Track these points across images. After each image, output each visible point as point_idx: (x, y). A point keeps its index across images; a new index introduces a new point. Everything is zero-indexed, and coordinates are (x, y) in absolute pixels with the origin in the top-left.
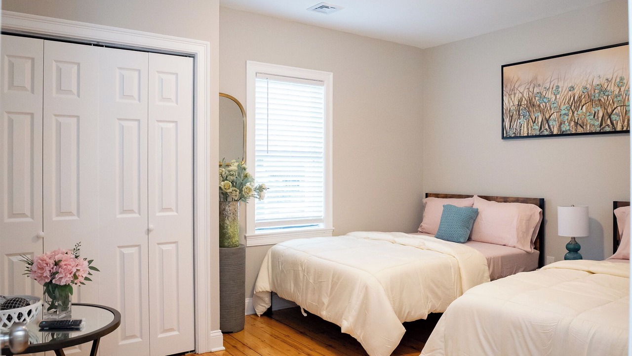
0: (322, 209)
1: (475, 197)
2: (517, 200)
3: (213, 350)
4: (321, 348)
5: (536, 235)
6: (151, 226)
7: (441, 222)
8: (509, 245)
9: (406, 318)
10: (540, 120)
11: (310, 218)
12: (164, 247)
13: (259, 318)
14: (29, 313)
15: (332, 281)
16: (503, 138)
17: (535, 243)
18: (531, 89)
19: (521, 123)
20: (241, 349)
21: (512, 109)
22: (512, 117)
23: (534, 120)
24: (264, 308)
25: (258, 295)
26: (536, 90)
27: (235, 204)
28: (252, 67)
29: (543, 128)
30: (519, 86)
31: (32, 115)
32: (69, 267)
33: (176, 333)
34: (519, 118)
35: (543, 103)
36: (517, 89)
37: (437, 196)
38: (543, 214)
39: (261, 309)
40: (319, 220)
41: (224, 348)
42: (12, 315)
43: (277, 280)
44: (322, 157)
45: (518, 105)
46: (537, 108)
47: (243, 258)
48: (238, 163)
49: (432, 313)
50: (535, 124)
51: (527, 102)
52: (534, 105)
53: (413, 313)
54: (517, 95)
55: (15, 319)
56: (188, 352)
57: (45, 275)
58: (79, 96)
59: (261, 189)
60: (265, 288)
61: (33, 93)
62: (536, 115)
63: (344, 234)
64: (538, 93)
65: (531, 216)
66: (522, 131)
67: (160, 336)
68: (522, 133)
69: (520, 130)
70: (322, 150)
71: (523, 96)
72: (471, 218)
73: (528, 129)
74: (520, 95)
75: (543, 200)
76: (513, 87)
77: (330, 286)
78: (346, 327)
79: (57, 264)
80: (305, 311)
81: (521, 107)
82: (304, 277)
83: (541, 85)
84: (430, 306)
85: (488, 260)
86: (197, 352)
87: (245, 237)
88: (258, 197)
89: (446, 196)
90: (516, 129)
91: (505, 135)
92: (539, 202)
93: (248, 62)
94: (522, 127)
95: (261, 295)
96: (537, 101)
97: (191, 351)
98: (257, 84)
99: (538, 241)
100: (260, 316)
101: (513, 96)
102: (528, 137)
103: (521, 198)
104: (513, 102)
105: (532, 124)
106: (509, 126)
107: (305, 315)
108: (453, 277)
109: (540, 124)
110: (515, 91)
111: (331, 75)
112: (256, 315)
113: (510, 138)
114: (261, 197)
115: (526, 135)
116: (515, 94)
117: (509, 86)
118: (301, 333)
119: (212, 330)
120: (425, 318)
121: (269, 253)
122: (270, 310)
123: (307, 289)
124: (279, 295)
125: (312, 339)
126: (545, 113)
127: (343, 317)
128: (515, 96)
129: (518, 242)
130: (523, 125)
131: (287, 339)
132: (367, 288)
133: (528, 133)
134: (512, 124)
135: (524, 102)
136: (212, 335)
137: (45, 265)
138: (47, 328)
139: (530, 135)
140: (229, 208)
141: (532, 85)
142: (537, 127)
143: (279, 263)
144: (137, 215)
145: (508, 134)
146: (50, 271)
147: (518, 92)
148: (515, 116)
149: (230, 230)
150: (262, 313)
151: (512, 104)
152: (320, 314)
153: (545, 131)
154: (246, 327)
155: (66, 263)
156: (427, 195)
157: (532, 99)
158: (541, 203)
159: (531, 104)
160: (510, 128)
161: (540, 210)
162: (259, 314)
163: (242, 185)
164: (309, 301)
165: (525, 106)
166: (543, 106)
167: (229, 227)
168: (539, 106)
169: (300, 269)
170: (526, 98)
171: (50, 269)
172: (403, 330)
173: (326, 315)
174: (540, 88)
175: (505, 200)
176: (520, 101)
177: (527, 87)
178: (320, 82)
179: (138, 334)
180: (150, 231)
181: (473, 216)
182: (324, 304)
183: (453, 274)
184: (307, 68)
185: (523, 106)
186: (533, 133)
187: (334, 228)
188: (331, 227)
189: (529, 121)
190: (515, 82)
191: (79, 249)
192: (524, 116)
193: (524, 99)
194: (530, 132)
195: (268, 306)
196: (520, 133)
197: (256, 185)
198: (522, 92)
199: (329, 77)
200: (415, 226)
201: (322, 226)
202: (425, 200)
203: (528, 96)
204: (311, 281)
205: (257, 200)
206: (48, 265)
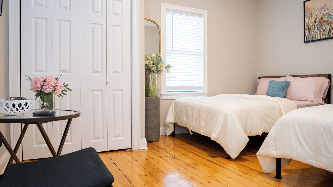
0: (202, 82)
1: (288, 76)
2: (313, 76)
3: (141, 148)
4: (200, 150)
5: (326, 95)
6: (108, 80)
7: (268, 90)
8: (309, 100)
9: (249, 133)
10: (328, 29)
11: (195, 87)
12: (115, 92)
13: (168, 137)
14: (26, 104)
15: (207, 113)
16: (305, 42)
17: (325, 100)
18: (322, 12)
19: (316, 32)
20: (157, 149)
21: (310, 25)
22: (310, 29)
23: (324, 30)
24: (170, 132)
25: (167, 124)
26: (326, 12)
27: (154, 74)
28: (164, 6)
29: (330, 33)
30: (314, 12)
31: (46, 19)
32: (51, 83)
33: (122, 138)
34: (315, 30)
35: (330, 19)
36: (314, 13)
37: (265, 77)
38: (330, 83)
39: (169, 132)
40: (200, 88)
41: (147, 148)
42: (15, 104)
43: (177, 116)
44: (202, 55)
45: (314, 22)
46: (326, 22)
47: (159, 103)
48: (156, 54)
49: (264, 132)
50: (325, 32)
51: (320, 20)
52: (324, 21)
53: (253, 132)
54: (313, 17)
55: (17, 106)
56: (128, 149)
57: (37, 86)
58: (70, 10)
59: (168, 67)
60: (171, 121)
61: (47, 8)
62: (326, 27)
63: (214, 96)
64: (327, 13)
65: (323, 84)
66: (316, 37)
67: (113, 139)
68: (316, 38)
69: (316, 36)
70: (202, 51)
71: (317, 16)
72: (286, 86)
73: (320, 35)
74: (316, 16)
75: (330, 75)
76: (311, 13)
77: (205, 116)
78: (213, 137)
79: (45, 81)
80: (192, 132)
81: (316, 23)
82: (191, 113)
83: (329, 9)
84: (263, 128)
85: (297, 106)
86: (133, 149)
87: (161, 95)
88: (166, 71)
89: (270, 77)
90: (312, 36)
91: (306, 40)
92: (327, 76)
93: (162, 3)
94: (317, 34)
95: (169, 125)
96: (326, 18)
97: (130, 149)
98: (167, 15)
99: (327, 98)
100: (168, 136)
101: (311, 17)
102: (321, 40)
103: (316, 75)
104: (311, 21)
105: (323, 32)
106: (308, 35)
107: (192, 134)
108: (277, 113)
109: (328, 31)
110: (312, 15)
111: (206, 12)
112: (166, 135)
113: (309, 41)
114: (168, 72)
115: (319, 38)
116: (312, 16)
117: (308, 13)
118: (189, 143)
119: (141, 138)
120: (260, 135)
121: (173, 103)
122: (173, 133)
123: (192, 119)
124: (178, 124)
125: (195, 146)
126: (331, 25)
127: (212, 132)
128: (312, 18)
129: (315, 98)
130: (317, 33)
131: (182, 146)
132: (226, 115)
133: (320, 38)
134: (310, 34)
135: (318, 20)
136: (141, 141)
137: (38, 81)
138: (37, 115)
139: (321, 38)
140: (151, 76)
141: (323, 9)
142: (326, 33)
143: (178, 108)
144: (101, 74)
145: (308, 39)
146: (40, 84)
147: (314, 15)
148: (312, 29)
149: (151, 88)
150: (169, 135)
151: (310, 22)
152: (200, 132)
153: (332, 35)
154: (160, 140)
155: (49, 80)
156: (259, 78)
157: (323, 18)
158: (329, 76)
159: (322, 20)
160: (309, 36)
161: (328, 80)
162: (168, 135)
163: (158, 64)
164: (194, 125)
165: (319, 22)
166: (330, 21)
167: (151, 87)
168: (328, 21)
169: (189, 109)
170: (319, 17)
171: (40, 83)
172: (248, 140)
173: (202, 132)
174: (329, 10)
175: (306, 76)
176: (315, 20)
177: (320, 11)
178: (200, 15)
179: (102, 137)
180: (108, 83)
181: (287, 85)
182: (201, 126)
183: (277, 112)
184: (194, 8)
185: (317, 22)
186: (324, 37)
187: (208, 93)
188: (207, 92)
189: (321, 31)
190: (312, 9)
191: (60, 78)
192: (318, 28)
193: (318, 18)
194: (322, 36)
195: (172, 131)
196: (315, 38)
197: (166, 65)
198: (317, 15)
199: (205, 13)
200: (254, 91)
201: (202, 91)
202: (258, 80)
203: (320, 16)
204: (195, 114)
205: (167, 74)
206: (40, 81)
